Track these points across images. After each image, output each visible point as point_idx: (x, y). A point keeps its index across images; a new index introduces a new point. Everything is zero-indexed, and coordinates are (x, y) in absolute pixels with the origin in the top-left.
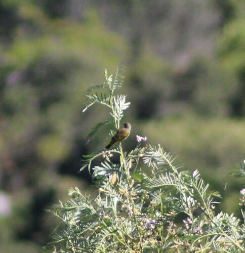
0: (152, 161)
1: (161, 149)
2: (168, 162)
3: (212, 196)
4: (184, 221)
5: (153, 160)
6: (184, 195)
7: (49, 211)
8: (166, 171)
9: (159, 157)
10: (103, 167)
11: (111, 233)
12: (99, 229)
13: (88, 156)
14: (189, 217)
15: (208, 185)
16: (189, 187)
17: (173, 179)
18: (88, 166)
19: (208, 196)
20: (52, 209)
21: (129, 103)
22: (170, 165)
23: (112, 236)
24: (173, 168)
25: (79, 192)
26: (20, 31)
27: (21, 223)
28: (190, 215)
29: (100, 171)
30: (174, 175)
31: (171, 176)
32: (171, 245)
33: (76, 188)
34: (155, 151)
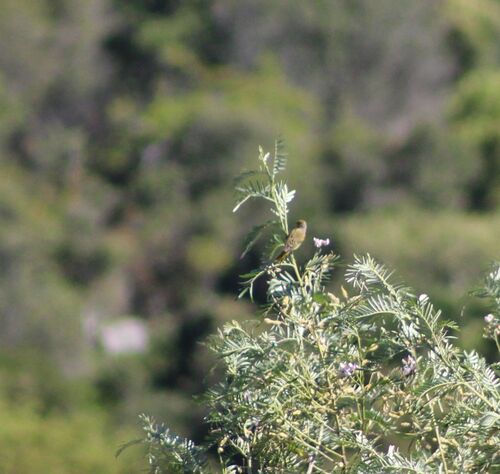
0: (358, 279)
1: (370, 261)
2: (382, 279)
3: (446, 328)
4: (403, 361)
5: (360, 277)
6: (404, 322)
7: (204, 344)
8: (378, 292)
9: (369, 272)
10: (283, 280)
11: (289, 382)
12: (270, 378)
13: (247, 276)
14: (410, 354)
15: (440, 312)
16: (412, 315)
17: (389, 304)
18: (249, 291)
19: (440, 328)
20: (208, 341)
21: (294, 192)
22: (385, 283)
23: (291, 387)
24: (390, 288)
25: (238, 328)
26: (163, 85)
27: (162, 363)
28: (412, 351)
29: (277, 286)
30: (390, 299)
31: (387, 300)
32: (382, 394)
33: (234, 322)
34: (362, 264)
